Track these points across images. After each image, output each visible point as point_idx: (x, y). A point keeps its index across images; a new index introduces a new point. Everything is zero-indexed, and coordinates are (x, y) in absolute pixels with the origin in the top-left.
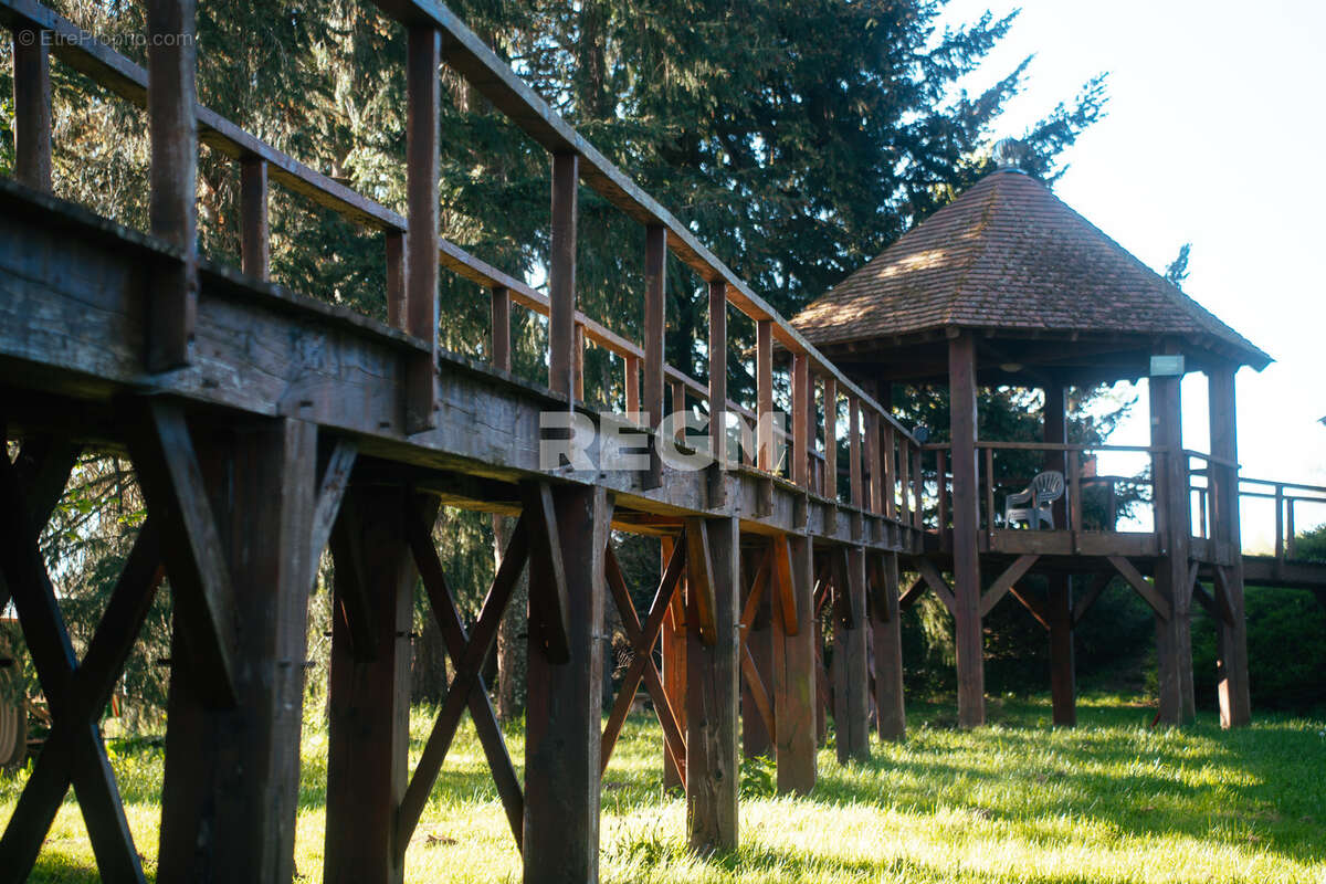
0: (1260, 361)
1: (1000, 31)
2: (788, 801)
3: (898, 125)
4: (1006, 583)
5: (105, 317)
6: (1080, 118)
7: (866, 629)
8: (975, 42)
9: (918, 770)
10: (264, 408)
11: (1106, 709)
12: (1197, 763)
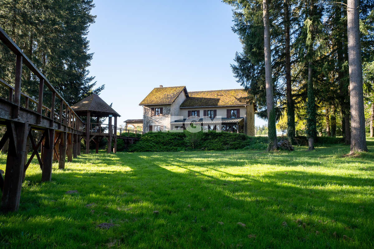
0: (119, 116)
1: (93, 78)
2: (69, 163)
3: (81, 87)
4: (92, 138)
5: (9, 113)
6: (101, 89)
7: (77, 143)
8: (91, 79)
9: (83, 159)
10: (23, 122)
11: (102, 151)
12: (113, 157)
